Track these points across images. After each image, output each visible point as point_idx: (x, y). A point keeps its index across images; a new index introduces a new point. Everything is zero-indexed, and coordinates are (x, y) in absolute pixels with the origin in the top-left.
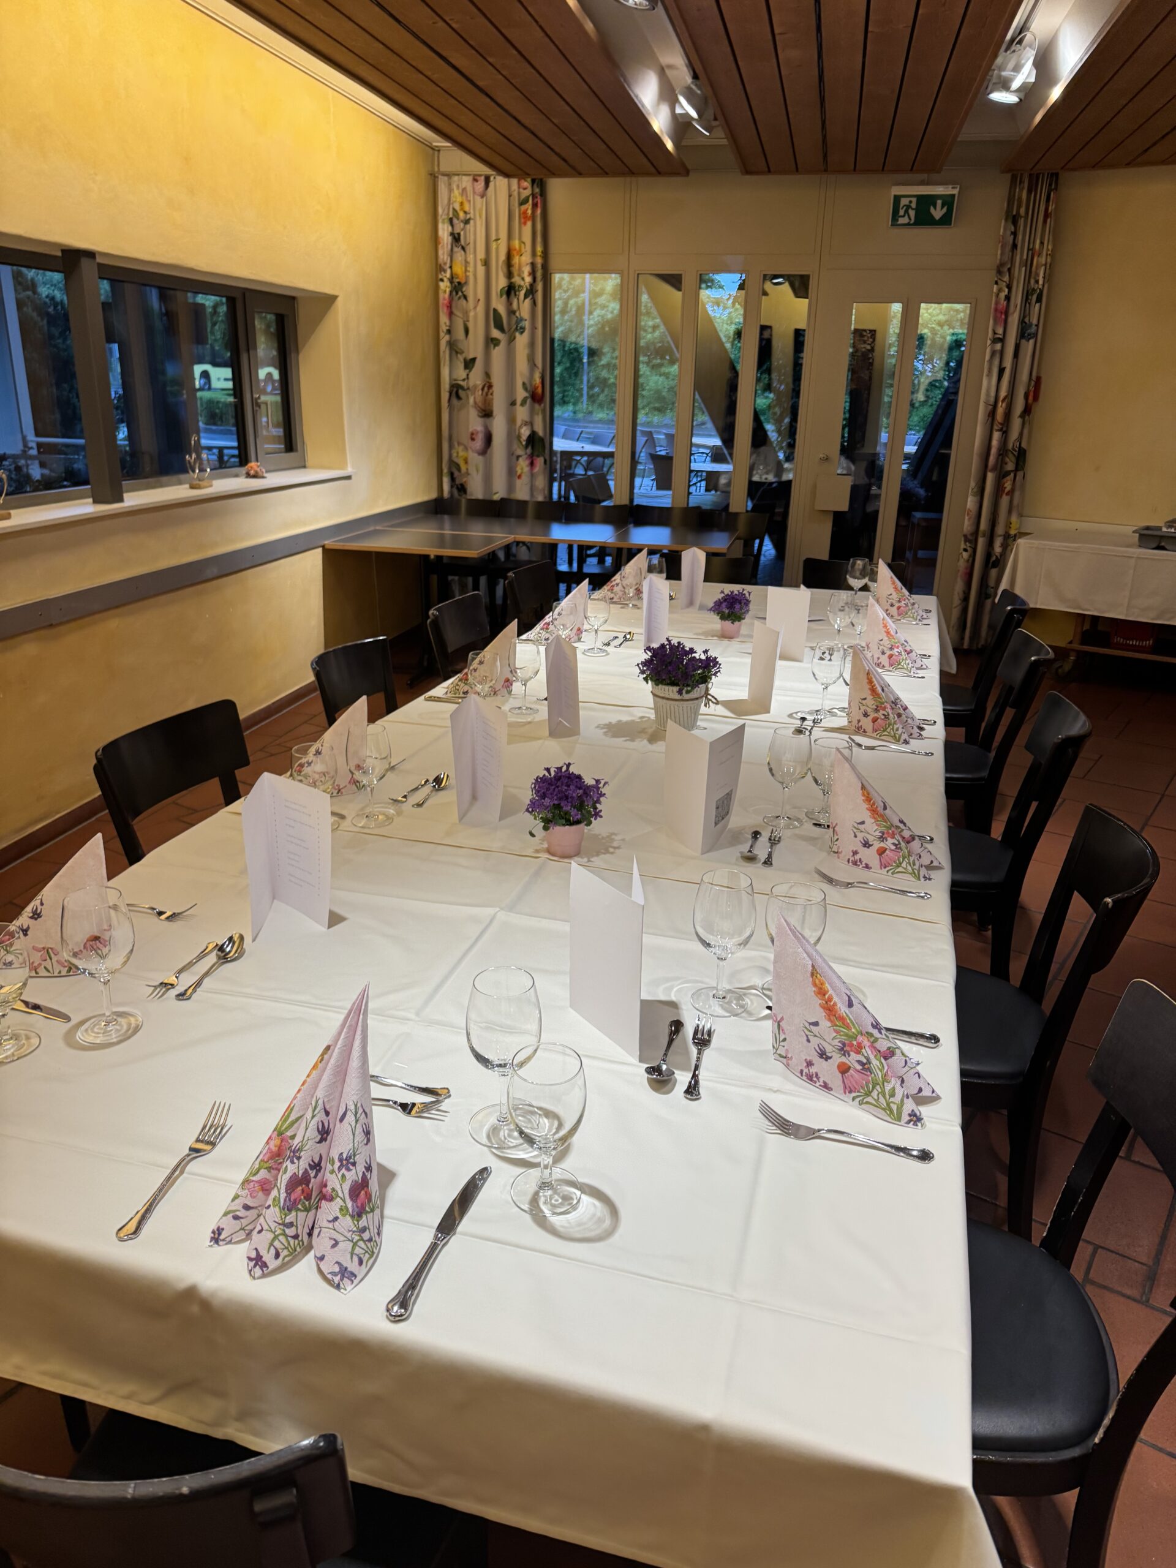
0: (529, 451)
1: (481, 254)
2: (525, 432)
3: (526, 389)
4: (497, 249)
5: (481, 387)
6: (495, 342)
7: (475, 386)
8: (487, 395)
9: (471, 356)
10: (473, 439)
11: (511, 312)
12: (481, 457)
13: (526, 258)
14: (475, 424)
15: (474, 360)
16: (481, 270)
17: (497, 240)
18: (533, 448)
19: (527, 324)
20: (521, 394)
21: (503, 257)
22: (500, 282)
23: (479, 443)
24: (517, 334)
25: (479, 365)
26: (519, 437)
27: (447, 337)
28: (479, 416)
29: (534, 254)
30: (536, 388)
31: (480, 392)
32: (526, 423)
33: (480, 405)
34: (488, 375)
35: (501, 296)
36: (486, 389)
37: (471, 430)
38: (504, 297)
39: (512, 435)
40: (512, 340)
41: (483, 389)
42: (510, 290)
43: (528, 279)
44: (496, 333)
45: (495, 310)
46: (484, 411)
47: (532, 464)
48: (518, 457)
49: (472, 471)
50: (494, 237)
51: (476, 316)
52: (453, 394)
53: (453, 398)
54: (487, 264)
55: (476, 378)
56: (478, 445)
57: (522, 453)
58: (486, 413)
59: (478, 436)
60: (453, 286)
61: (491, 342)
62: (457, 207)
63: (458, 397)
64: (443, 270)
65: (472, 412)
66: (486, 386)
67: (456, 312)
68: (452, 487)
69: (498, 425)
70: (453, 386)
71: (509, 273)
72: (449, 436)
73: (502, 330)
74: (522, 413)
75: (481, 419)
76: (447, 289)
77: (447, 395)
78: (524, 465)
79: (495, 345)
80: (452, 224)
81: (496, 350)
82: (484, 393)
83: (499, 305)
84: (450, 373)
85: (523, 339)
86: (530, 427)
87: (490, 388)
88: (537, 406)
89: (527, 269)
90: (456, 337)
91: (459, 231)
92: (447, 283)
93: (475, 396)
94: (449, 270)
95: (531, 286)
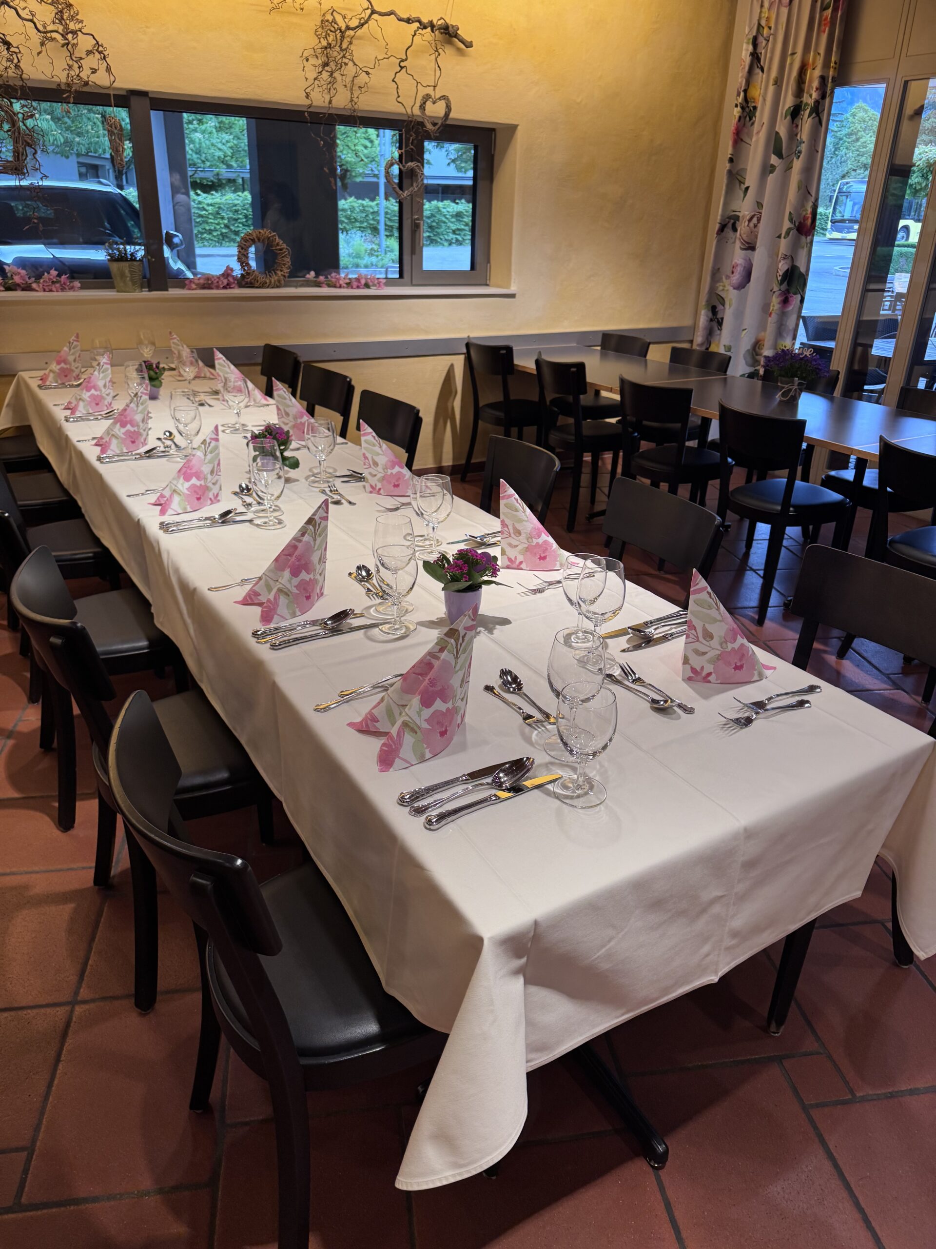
0: (784, 286)
1: (774, 74)
2: (783, 266)
3: (791, 220)
4: (791, 64)
5: (748, 218)
6: (772, 168)
7: (743, 217)
8: (754, 226)
9: (746, 185)
10: (733, 273)
11: (793, 135)
12: (735, 291)
13: (817, 73)
14: (738, 256)
16: (771, 88)
17: (793, 54)
18: (789, 284)
19: (804, 148)
20: (787, 224)
21: (795, 73)
22: (788, 101)
23: (739, 277)
24: (794, 159)
25: (751, 194)
26: (778, 270)
27: (729, 166)
28: (741, 248)
29: (826, 65)
30: (805, 218)
31: (747, 223)
32: (785, 257)
33: (744, 236)
34: (760, 205)
35: (786, 118)
37: (734, 263)
38: (789, 117)
39: (771, 268)
40: (789, 168)
41: (750, 220)
42: (795, 112)
43: (815, 95)
44: (774, 160)
45: (777, 133)
46: (748, 243)
47: (785, 301)
48: (773, 294)
49: (727, 305)
50: (789, 50)
51: (757, 141)
52: (730, 225)
53: (728, 231)
54: (778, 82)
55: (744, 208)
56: (736, 278)
57: (776, 289)
58: (750, 247)
59: (739, 270)
60: (748, 111)
61: (767, 169)
62: (763, 23)
63: (735, 229)
64: (739, 95)
65: (738, 244)
66: (756, 217)
67: (746, 139)
68: (711, 320)
69: (759, 258)
70: (730, 218)
71: (799, 91)
72: (713, 268)
73: (780, 155)
74: (784, 245)
75: (744, 252)
76: (737, 115)
77: (717, 226)
78: (775, 302)
79: (772, 172)
80: (755, 43)
81: (771, 178)
82: (752, 225)
83: (782, 129)
84: (726, 204)
85: (798, 165)
86: (789, 261)
87: (759, 220)
88: (803, 238)
89: (816, 84)
90: (741, 166)
91: (761, 50)
92: (739, 109)
93: (743, 227)
94: (742, 94)
95: (817, 102)
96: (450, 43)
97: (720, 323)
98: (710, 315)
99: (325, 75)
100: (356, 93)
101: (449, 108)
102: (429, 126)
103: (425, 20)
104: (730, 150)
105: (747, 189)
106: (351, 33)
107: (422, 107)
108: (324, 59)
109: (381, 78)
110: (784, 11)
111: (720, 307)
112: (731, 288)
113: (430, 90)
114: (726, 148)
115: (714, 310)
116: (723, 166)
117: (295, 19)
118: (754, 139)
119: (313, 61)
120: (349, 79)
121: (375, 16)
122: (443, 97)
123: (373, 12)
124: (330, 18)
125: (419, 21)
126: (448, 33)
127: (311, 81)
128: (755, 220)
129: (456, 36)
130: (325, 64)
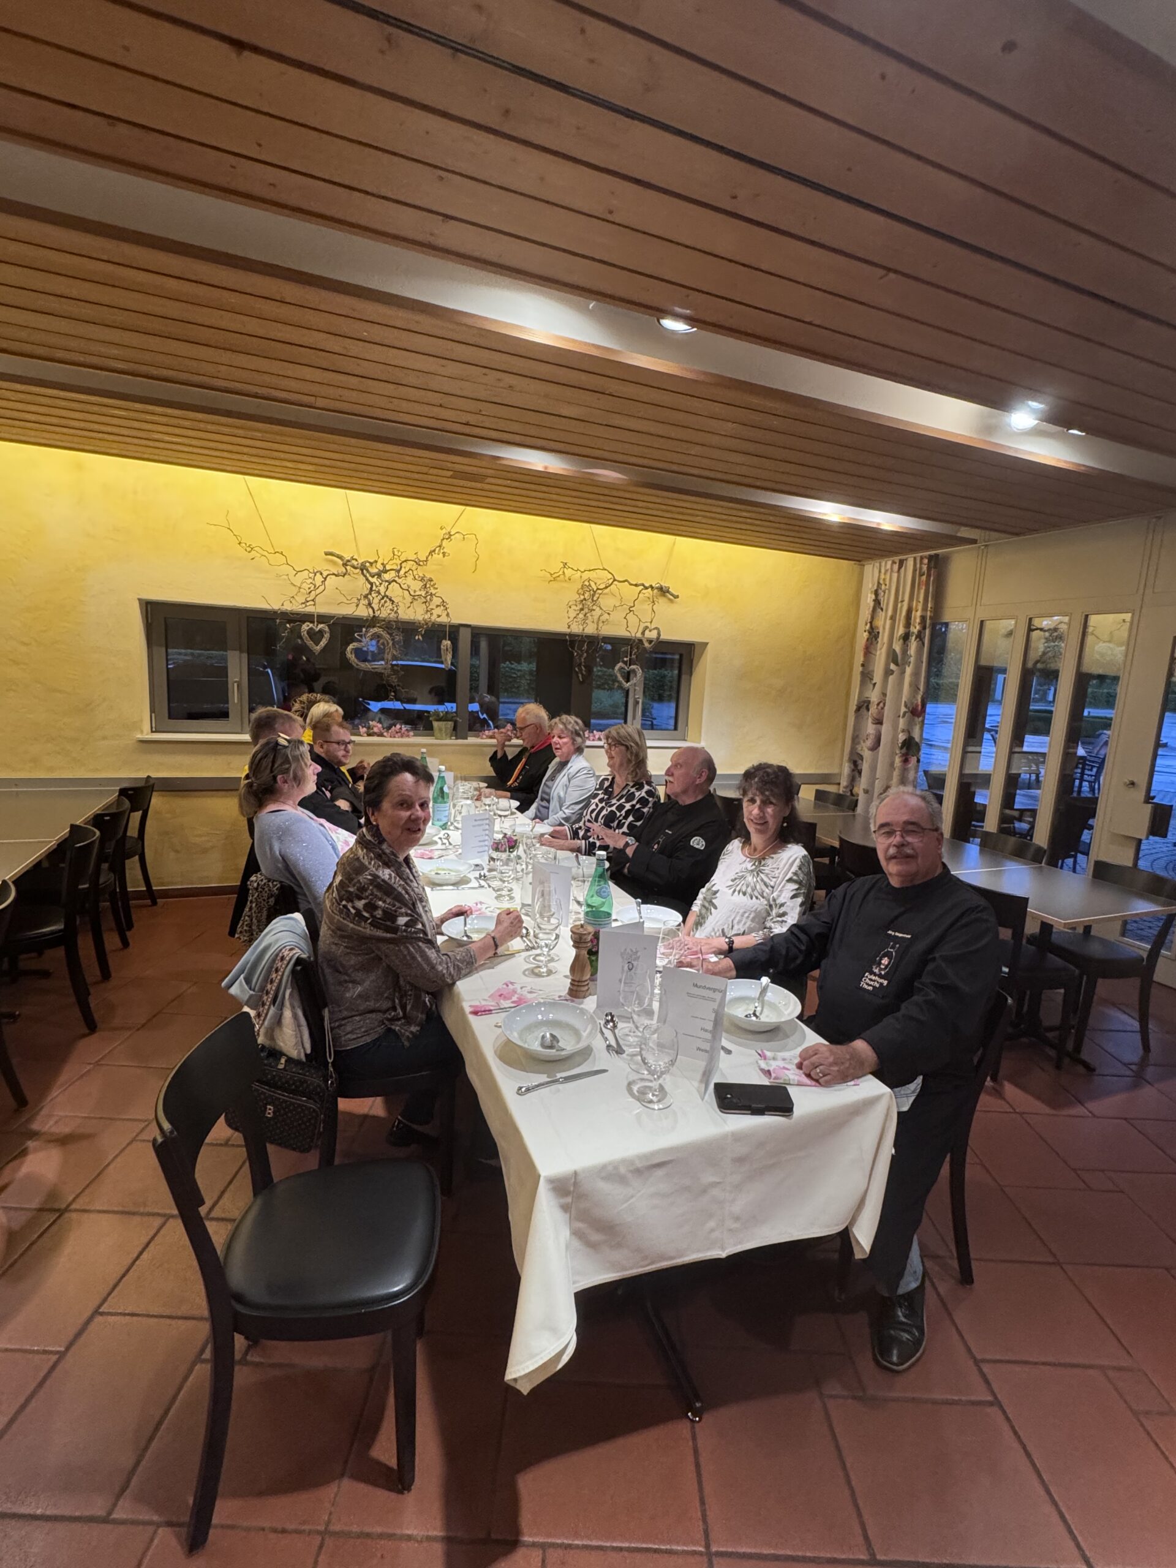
0: (904, 750)
1: (890, 613)
2: (902, 737)
3: (906, 706)
4: (902, 607)
5: (878, 703)
6: (892, 672)
7: (873, 702)
8: (882, 708)
10: (867, 739)
11: (905, 651)
12: (870, 752)
13: (919, 614)
14: (870, 729)
16: (888, 622)
17: (902, 601)
18: (908, 749)
19: (912, 660)
20: (903, 709)
21: (904, 613)
22: (901, 631)
24: (907, 667)
25: (877, 688)
26: (898, 740)
27: (861, 669)
28: (872, 723)
29: (925, 609)
30: (917, 705)
31: (877, 706)
32: (903, 731)
33: (876, 715)
34: (884, 695)
35: (899, 640)
37: (867, 732)
38: (901, 641)
39: (895, 738)
40: (903, 672)
42: (906, 637)
43: (918, 627)
44: (893, 666)
45: (894, 650)
46: (877, 719)
47: (906, 761)
48: (896, 755)
49: (865, 761)
50: (900, 599)
51: (881, 654)
52: (864, 707)
53: (864, 710)
54: (893, 618)
55: (874, 696)
56: (869, 743)
57: (898, 752)
58: (879, 722)
59: (872, 737)
60: (873, 634)
61: (888, 672)
62: (881, 582)
63: (868, 709)
64: (866, 624)
65: (870, 720)
66: (882, 703)
67: (874, 652)
68: (853, 770)
69: (885, 729)
70: (864, 702)
71: (908, 624)
72: (853, 735)
73: (897, 664)
74: (902, 723)
75: (875, 725)
76: (866, 638)
77: (855, 708)
78: (898, 761)
79: (892, 674)
80: (876, 593)
81: (891, 678)
82: (879, 707)
83: (897, 647)
84: (861, 693)
85: (909, 670)
86: (907, 734)
87: (884, 704)
88: (916, 718)
89: (918, 620)
90: (871, 669)
91: (881, 598)
92: (867, 633)
93: (873, 709)
94: (869, 625)
95: (919, 632)
96: (664, 596)
97: (860, 772)
98: (853, 767)
99: (581, 616)
100: (601, 624)
101: (659, 634)
102: (647, 645)
103: (647, 585)
104: (862, 659)
105: (875, 684)
106: (600, 591)
107: (643, 633)
108: (581, 606)
109: (618, 616)
110: (895, 575)
111: (860, 762)
112: (866, 750)
113: (648, 624)
114: (859, 658)
115: (855, 763)
116: (858, 669)
117: (565, 584)
118: (878, 653)
119: (574, 607)
120: (596, 618)
121: (615, 582)
122: (656, 628)
123: (615, 580)
124: (587, 583)
125: (643, 585)
126: (663, 591)
127: (571, 619)
128: (881, 705)
129: (668, 592)
130: (582, 609)
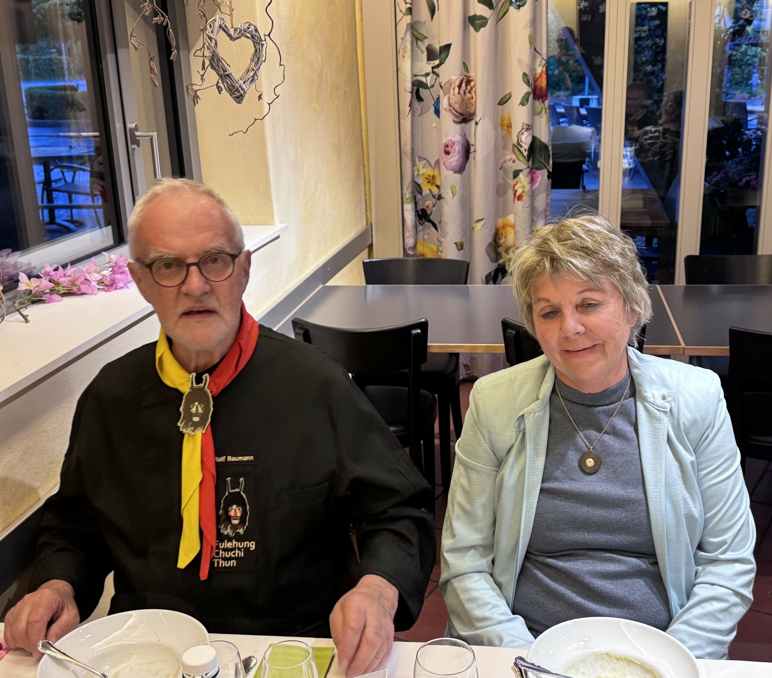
2: (526, 140)
3: (528, 83)
5: (457, 83)
7: (450, 83)
8: (465, 93)
9: (443, 44)
10: (447, 153)
12: (458, 176)
14: (447, 133)
15: (448, 47)
18: (532, 159)
23: (455, 159)
24: (512, 9)
25: (455, 54)
26: (518, 146)
27: (408, 19)
28: (455, 122)
30: (536, 80)
31: (457, 90)
32: (528, 128)
33: (457, 107)
34: (465, 67)
36: (464, 85)
37: (444, 141)
39: (498, 142)
40: (499, 20)
41: (460, 86)
44: (480, 10)
46: (462, 115)
48: (516, 174)
49: (447, 193)
52: (414, 93)
53: (414, 101)
57: (525, 166)
58: (467, 118)
59: (457, 149)
61: (472, 22)
63: (419, 98)
65: (447, 117)
66: (464, 82)
69: (485, 131)
70: (414, 84)
73: (489, 4)
74: (523, 113)
75: (460, 125)
78: (525, 182)
81: (479, 37)
82: (462, 91)
85: (520, 16)
86: (531, 132)
88: (536, 102)
93: (452, 96)
98: (415, 208)
112: (451, 172)
